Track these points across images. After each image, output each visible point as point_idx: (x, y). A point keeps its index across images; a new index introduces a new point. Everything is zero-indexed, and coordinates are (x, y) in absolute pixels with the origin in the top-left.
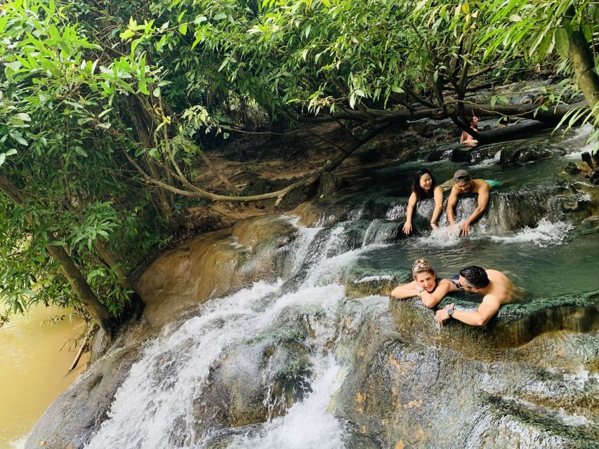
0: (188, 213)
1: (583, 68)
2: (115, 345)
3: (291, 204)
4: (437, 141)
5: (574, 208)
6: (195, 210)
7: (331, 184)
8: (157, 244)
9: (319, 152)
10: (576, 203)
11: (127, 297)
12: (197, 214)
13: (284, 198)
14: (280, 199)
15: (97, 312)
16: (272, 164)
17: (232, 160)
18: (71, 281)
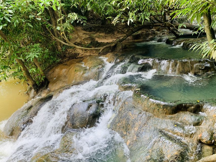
0: (67, 51)
1: (208, 25)
2: (38, 95)
3: (105, 52)
4: (162, 34)
5: (203, 68)
6: (70, 50)
7: (120, 47)
8: (55, 61)
9: (118, 32)
10: (204, 67)
11: (43, 79)
12: (70, 52)
13: (103, 50)
14: (101, 50)
15: (32, 83)
16: (101, 34)
17: (86, 31)
18: (23, 71)
